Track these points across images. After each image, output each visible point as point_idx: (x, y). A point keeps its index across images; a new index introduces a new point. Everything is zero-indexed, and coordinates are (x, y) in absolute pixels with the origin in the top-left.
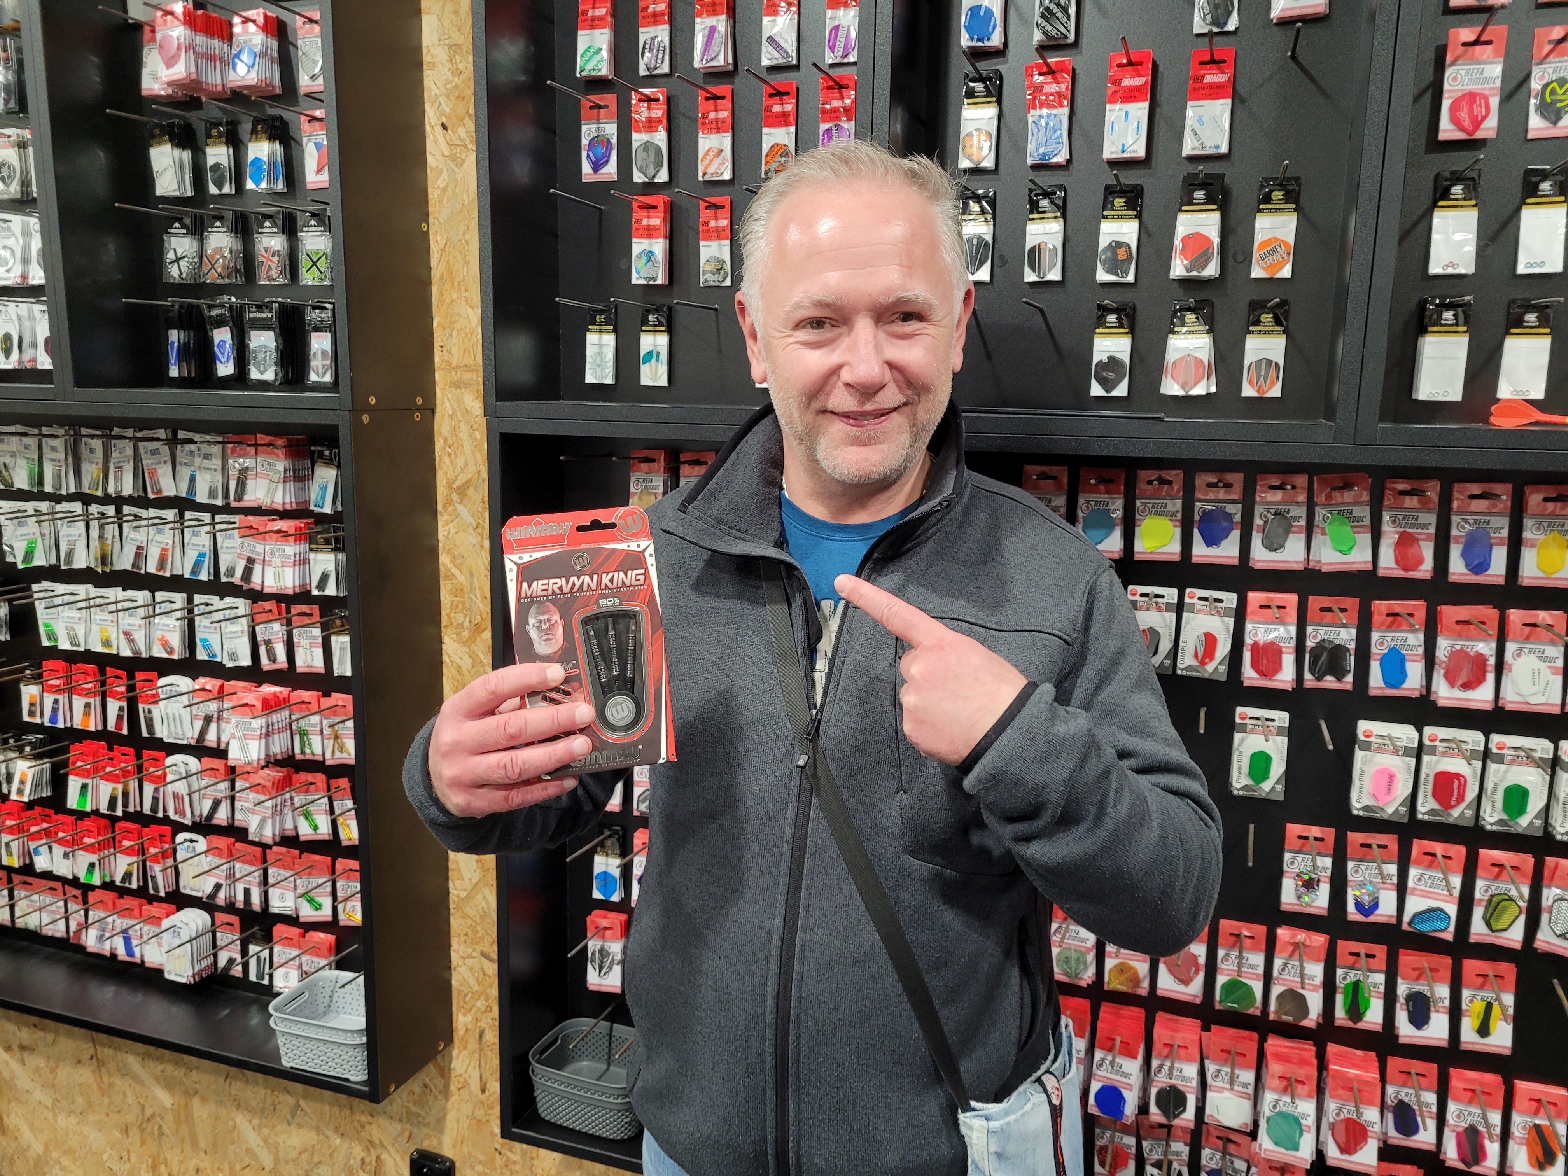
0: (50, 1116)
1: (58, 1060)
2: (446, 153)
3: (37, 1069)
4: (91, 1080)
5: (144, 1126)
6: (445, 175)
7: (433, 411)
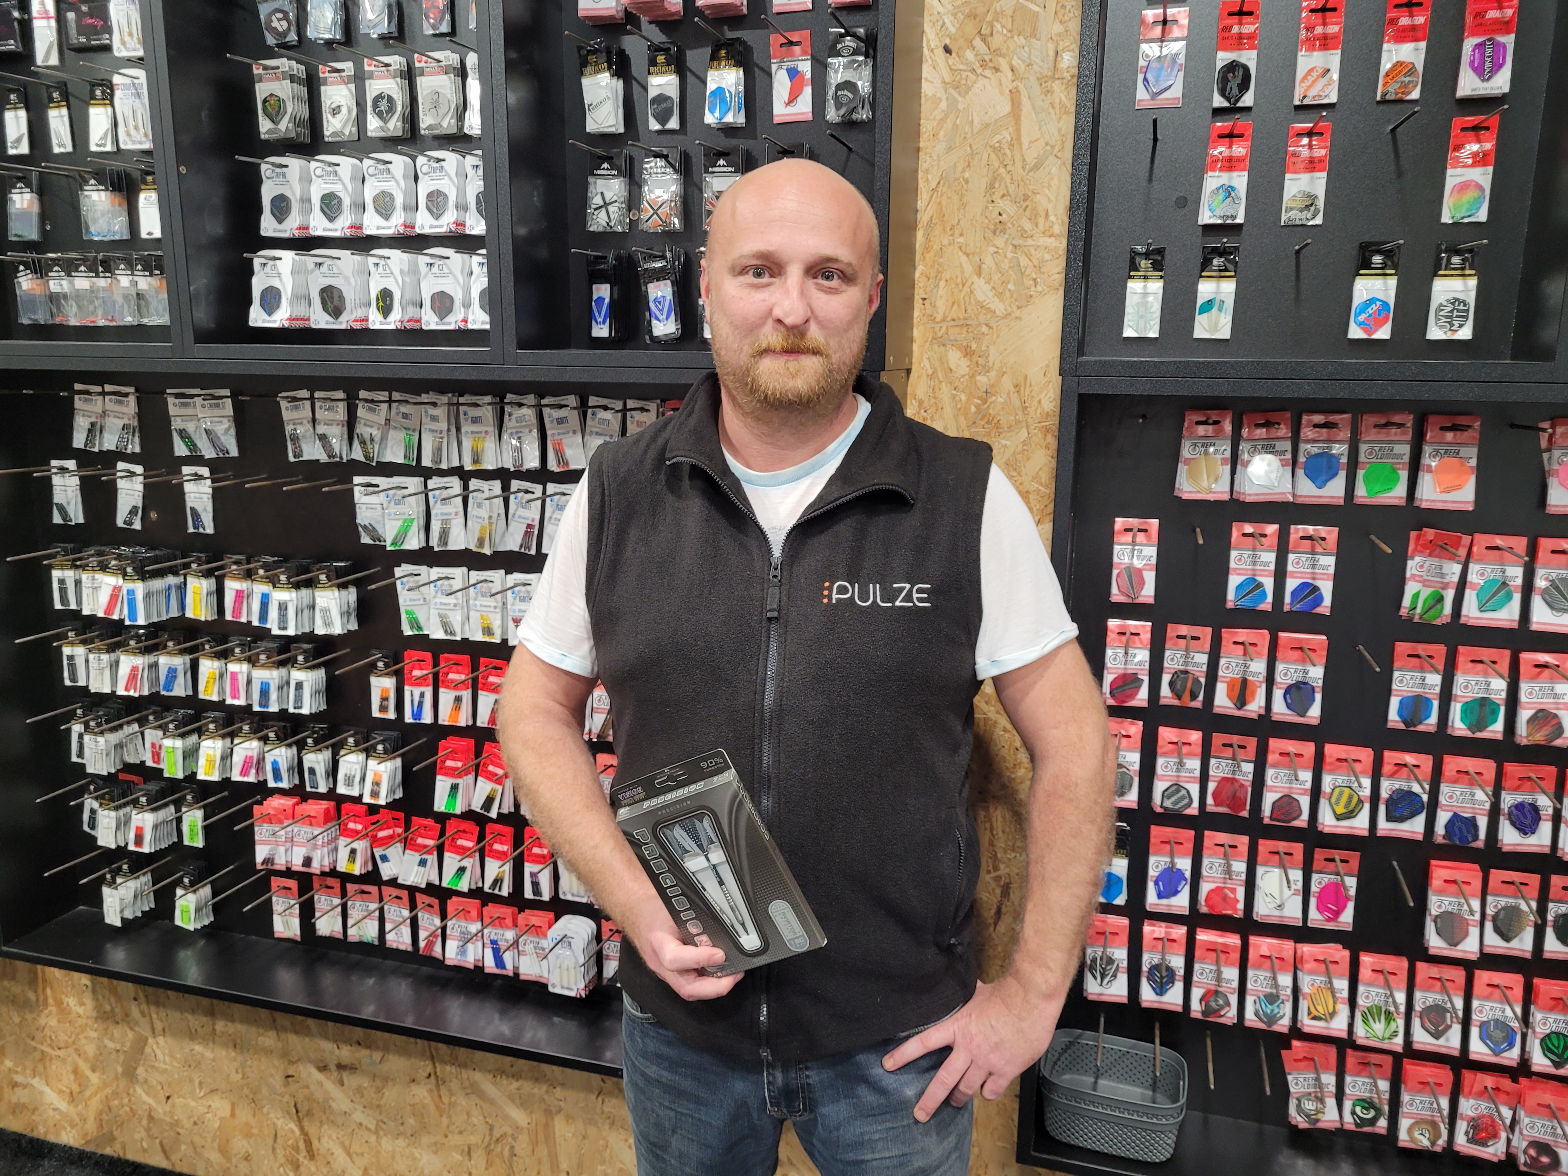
0: (373, 1139)
1: (386, 1079)
2: (947, 79)
3: (359, 1090)
4: (428, 1100)
5: (492, 1147)
6: (944, 105)
7: (909, 371)
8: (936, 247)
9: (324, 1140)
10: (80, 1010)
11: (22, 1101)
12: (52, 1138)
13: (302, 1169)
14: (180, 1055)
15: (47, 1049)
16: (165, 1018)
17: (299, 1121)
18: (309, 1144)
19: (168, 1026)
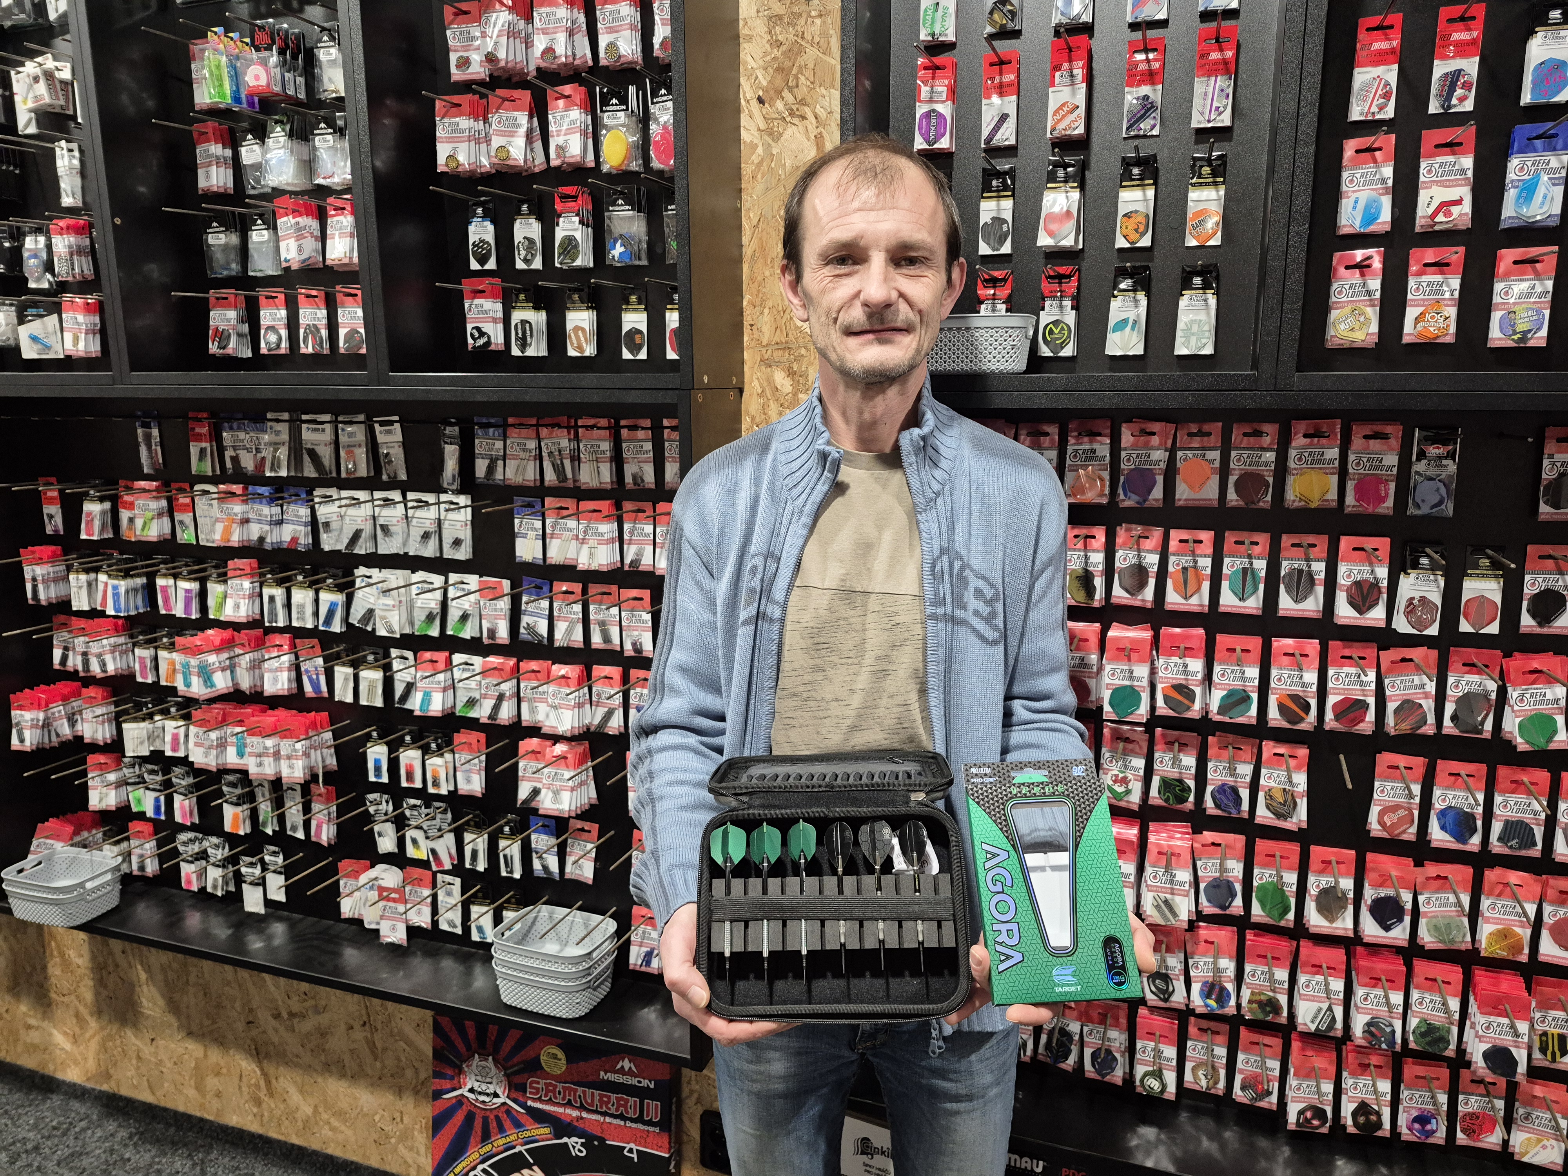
0: (321, 1079)
2: (762, 127)
3: (308, 1035)
4: (365, 1045)
5: (419, 1088)
6: (760, 150)
7: (741, 391)
8: (759, 278)
9: (281, 1080)
10: (80, 961)
11: (37, 1041)
12: (60, 1076)
13: (264, 1106)
14: (161, 1002)
15: (53, 995)
16: (148, 970)
17: (260, 1062)
18: (268, 1083)
19: (151, 977)
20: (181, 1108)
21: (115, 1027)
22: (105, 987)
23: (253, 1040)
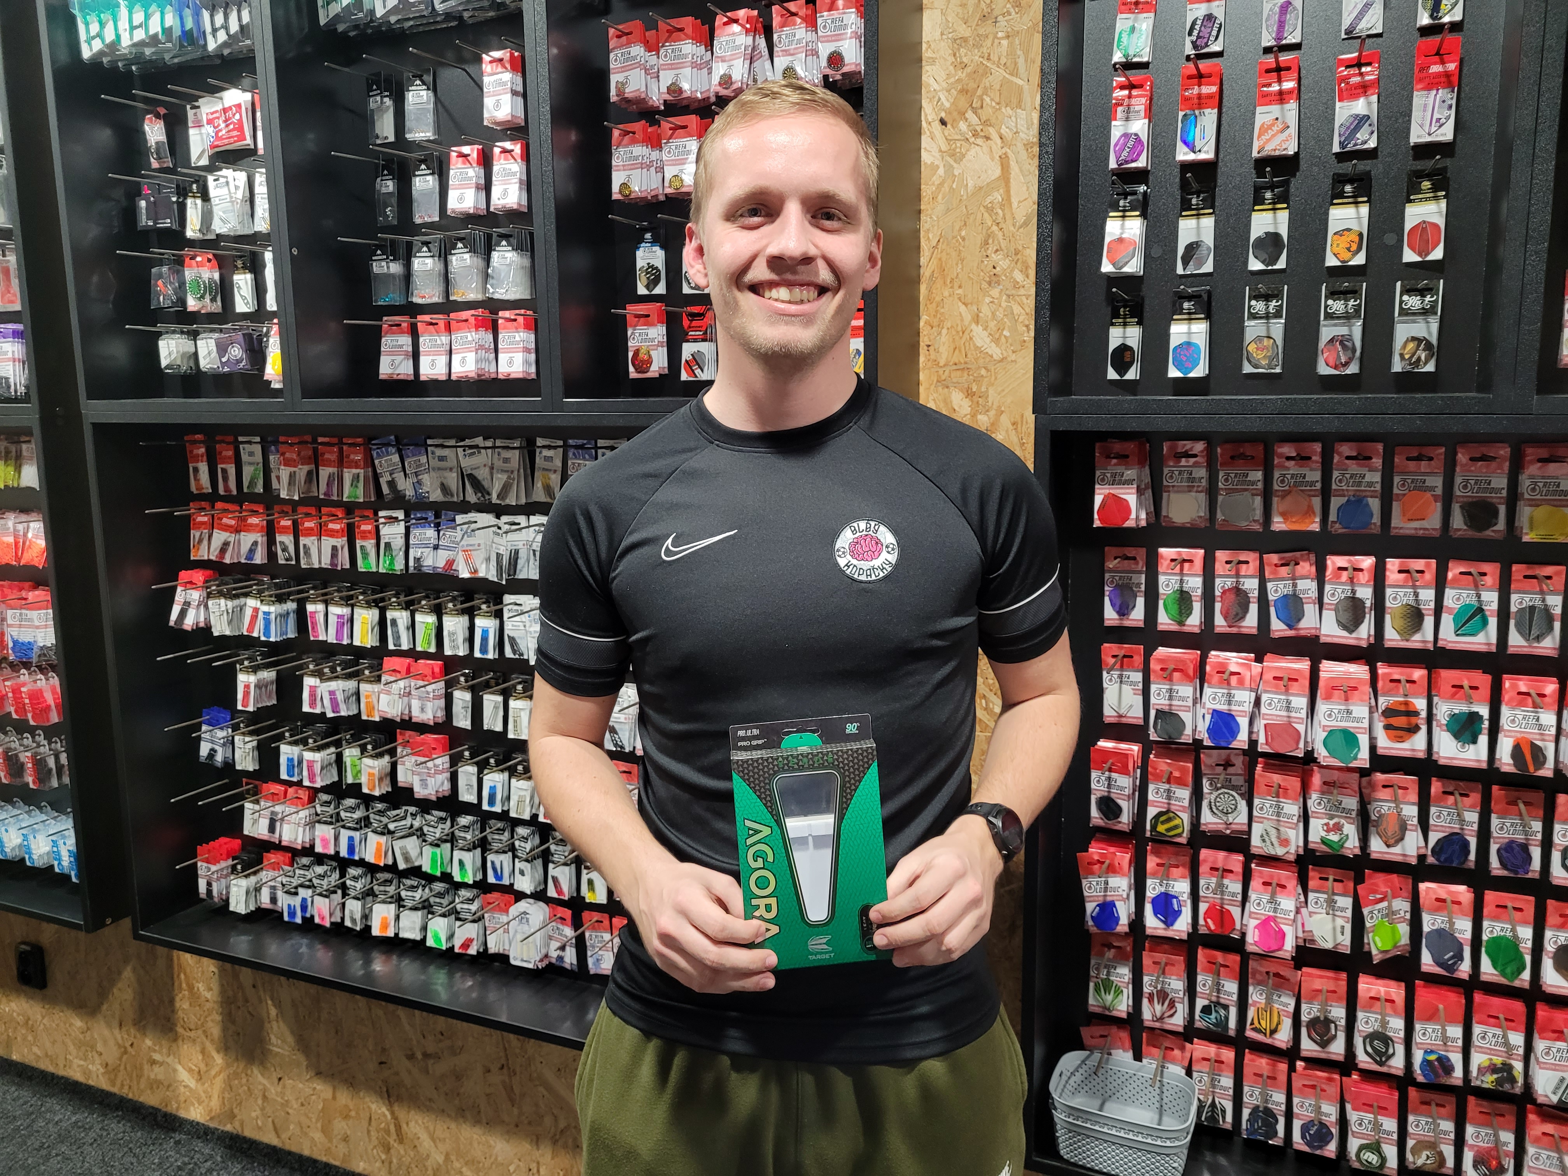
2: (944, 148)
5: (557, 1138)
6: (941, 171)
8: (938, 299)
9: (412, 1124)
10: (208, 995)
11: (160, 1077)
12: (183, 1114)
13: (392, 1151)
14: (290, 1039)
15: (180, 1030)
16: (278, 1005)
17: (390, 1105)
18: (398, 1128)
19: (281, 1012)
20: (306, 1152)
21: (242, 1065)
22: (233, 1022)
23: (385, 1081)
